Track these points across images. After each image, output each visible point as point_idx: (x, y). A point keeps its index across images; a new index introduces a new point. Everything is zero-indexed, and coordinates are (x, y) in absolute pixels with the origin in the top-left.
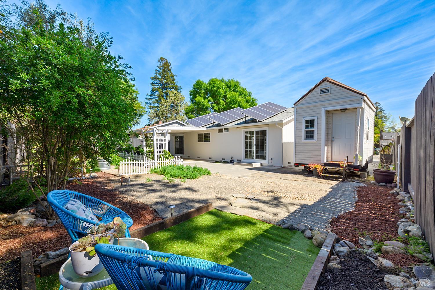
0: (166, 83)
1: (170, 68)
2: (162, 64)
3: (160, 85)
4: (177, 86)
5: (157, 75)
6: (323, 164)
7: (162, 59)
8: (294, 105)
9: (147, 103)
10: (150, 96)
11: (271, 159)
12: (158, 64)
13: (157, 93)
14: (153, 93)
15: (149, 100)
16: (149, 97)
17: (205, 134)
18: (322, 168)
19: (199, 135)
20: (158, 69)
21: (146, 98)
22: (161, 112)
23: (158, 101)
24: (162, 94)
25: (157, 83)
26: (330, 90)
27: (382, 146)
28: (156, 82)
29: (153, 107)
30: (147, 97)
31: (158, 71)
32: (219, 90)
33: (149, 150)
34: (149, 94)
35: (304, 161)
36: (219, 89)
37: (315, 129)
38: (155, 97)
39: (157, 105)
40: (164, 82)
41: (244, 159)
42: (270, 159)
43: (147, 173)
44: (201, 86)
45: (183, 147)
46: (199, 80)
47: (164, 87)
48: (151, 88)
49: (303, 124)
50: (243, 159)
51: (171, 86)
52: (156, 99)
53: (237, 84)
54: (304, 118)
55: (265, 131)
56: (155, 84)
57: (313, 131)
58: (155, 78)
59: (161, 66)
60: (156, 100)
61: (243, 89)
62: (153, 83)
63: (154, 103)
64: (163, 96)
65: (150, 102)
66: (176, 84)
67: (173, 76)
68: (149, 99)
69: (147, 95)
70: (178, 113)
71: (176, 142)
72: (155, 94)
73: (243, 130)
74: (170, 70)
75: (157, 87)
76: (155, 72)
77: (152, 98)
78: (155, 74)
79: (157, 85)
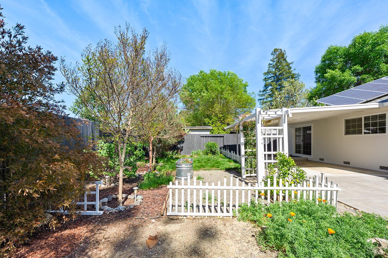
0: (280, 74)
1: (285, 57)
2: (275, 56)
3: (273, 78)
4: (294, 74)
5: (271, 69)
7: (276, 50)
9: (259, 99)
10: (263, 91)
12: (272, 57)
13: (270, 87)
14: (266, 89)
15: (261, 96)
16: (262, 93)
17: (366, 118)
19: (347, 122)
20: (271, 62)
21: (259, 95)
22: (274, 106)
23: (271, 96)
24: (276, 86)
25: (270, 78)
28: (269, 76)
29: (265, 102)
31: (271, 64)
33: (250, 150)
38: (268, 92)
40: (278, 73)
43: (231, 214)
45: (310, 144)
47: (278, 79)
48: (263, 83)
51: (286, 76)
52: (269, 93)
58: (268, 73)
59: (275, 59)
60: (270, 95)
62: (265, 78)
63: (266, 98)
64: (277, 89)
65: (263, 98)
66: (292, 72)
67: (288, 65)
69: (260, 92)
70: (296, 103)
71: (296, 136)
72: (268, 89)
74: (285, 60)
75: (270, 81)
76: (268, 67)
77: (265, 94)
78: (268, 68)
79: (270, 80)
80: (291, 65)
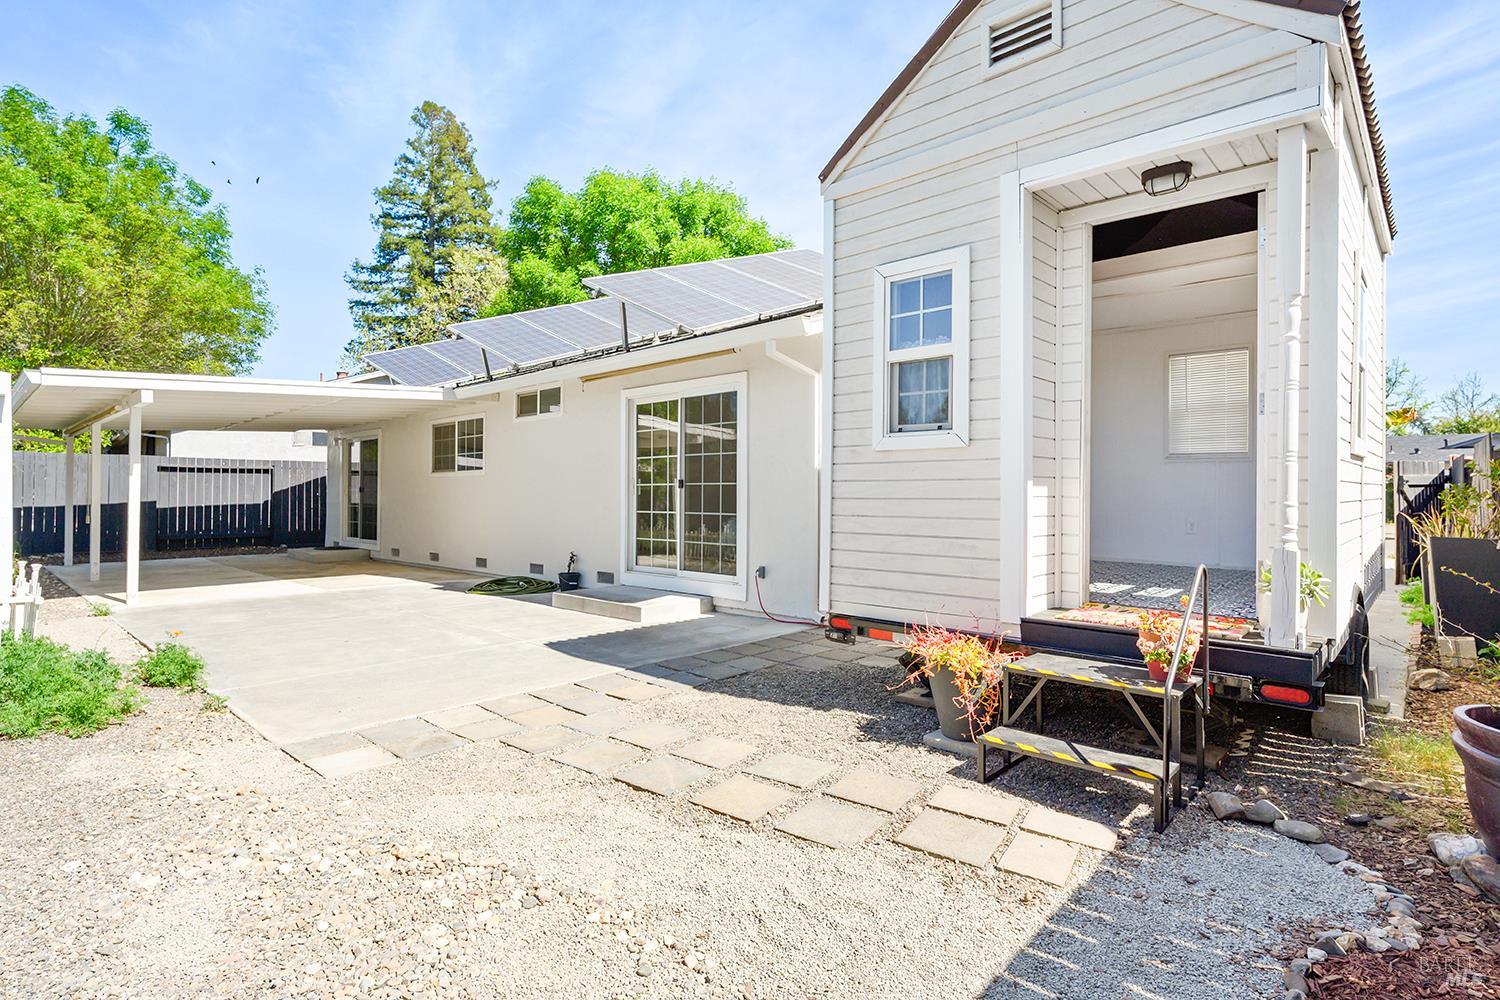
1: (468, 150)
2: (428, 130)
3: (418, 223)
5: (408, 179)
6: (1016, 633)
7: (429, 110)
8: (824, 176)
9: (355, 303)
10: (374, 270)
11: (762, 572)
12: (413, 132)
13: (404, 260)
14: (391, 261)
15: (364, 289)
16: (364, 276)
17: (461, 424)
18: (996, 666)
19: (436, 430)
21: (352, 281)
23: (406, 296)
24: (425, 261)
25: (407, 218)
26: (1055, 21)
27: (1406, 489)
28: (401, 210)
30: (354, 275)
31: (410, 161)
32: (630, 226)
34: (371, 260)
35: (885, 598)
36: (627, 221)
37: (956, 347)
38: (393, 277)
39: (399, 310)
40: (438, 210)
41: (628, 570)
42: (753, 573)
44: (547, 205)
45: (376, 502)
46: (540, 180)
47: (438, 231)
48: (374, 236)
49: (879, 316)
50: (623, 568)
51: (469, 227)
52: (399, 285)
53: (726, 205)
54: (886, 270)
55: (730, 398)
56: (399, 218)
57: (944, 362)
58: (397, 194)
59: (427, 143)
60: (399, 292)
61: (755, 228)
62: (386, 215)
63: (386, 304)
64: (427, 273)
65: (370, 298)
66: (492, 222)
67: (480, 188)
68: (367, 286)
69: (358, 268)
71: (352, 472)
72: (395, 263)
73: (625, 394)
74: (467, 161)
75: (404, 232)
76: (395, 169)
77: (381, 283)
78: (396, 176)
79: (405, 226)
80: (489, 191)
